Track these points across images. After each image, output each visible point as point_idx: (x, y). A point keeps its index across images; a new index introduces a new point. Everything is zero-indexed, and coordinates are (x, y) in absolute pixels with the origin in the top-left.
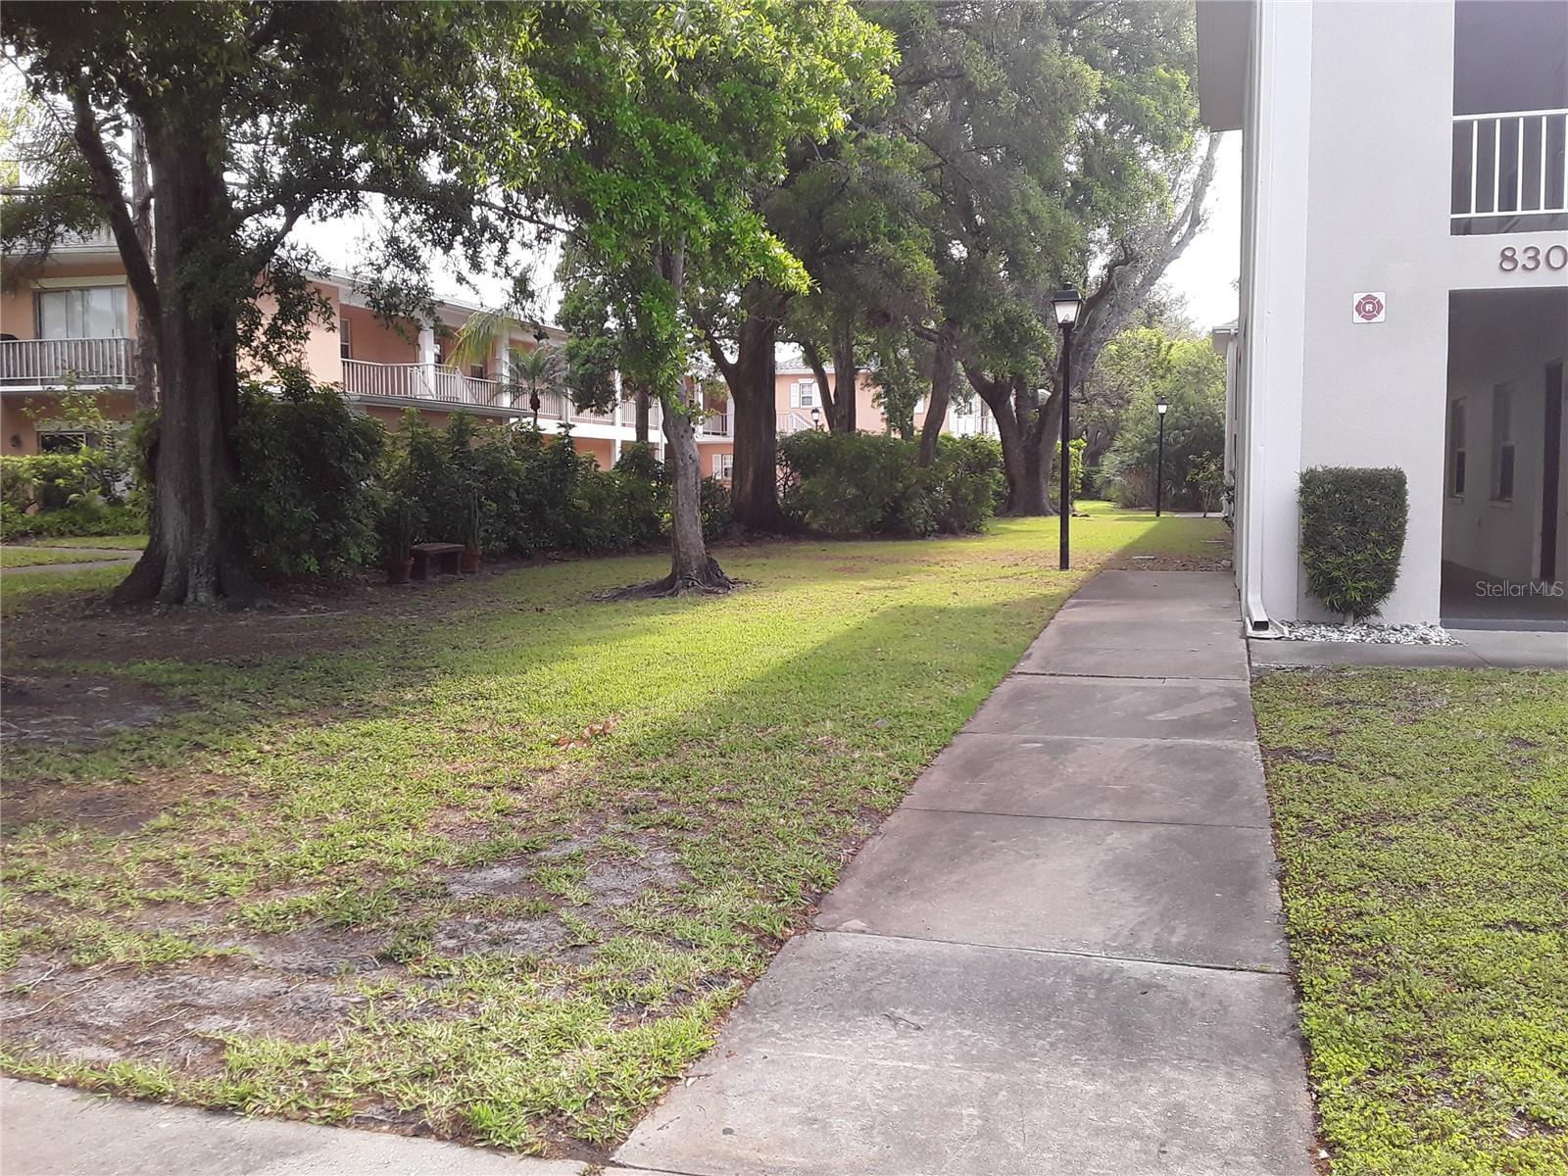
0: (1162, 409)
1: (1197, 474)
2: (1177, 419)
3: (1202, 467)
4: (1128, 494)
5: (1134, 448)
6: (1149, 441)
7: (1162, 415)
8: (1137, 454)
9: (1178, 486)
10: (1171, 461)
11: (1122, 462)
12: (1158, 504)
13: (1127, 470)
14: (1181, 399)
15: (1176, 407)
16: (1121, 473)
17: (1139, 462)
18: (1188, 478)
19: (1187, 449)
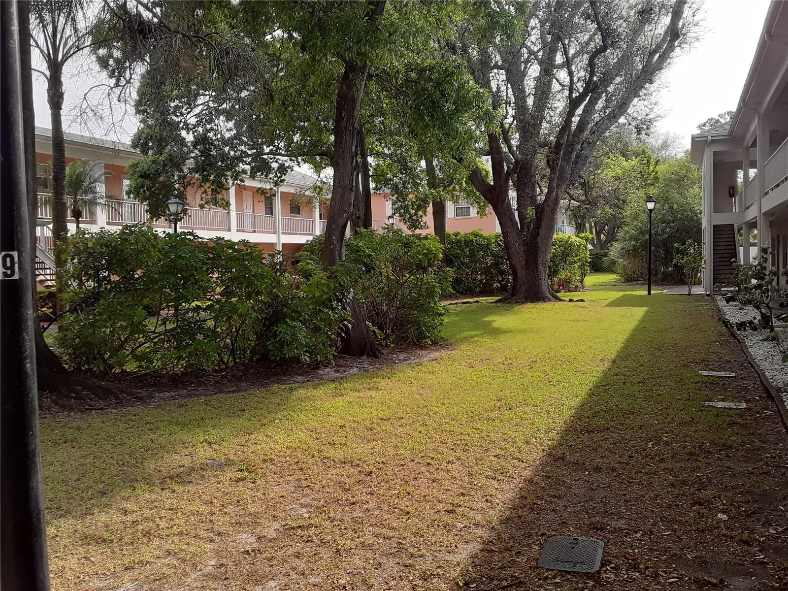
0: (651, 206)
1: (682, 259)
2: (664, 215)
3: (684, 253)
4: (629, 273)
5: (631, 238)
6: (642, 233)
7: (651, 211)
8: (633, 243)
9: (666, 265)
10: (660, 248)
11: (623, 248)
12: (650, 279)
13: (627, 253)
14: (666, 200)
15: (663, 206)
16: (622, 256)
17: (635, 249)
18: (675, 262)
19: (672, 238)
